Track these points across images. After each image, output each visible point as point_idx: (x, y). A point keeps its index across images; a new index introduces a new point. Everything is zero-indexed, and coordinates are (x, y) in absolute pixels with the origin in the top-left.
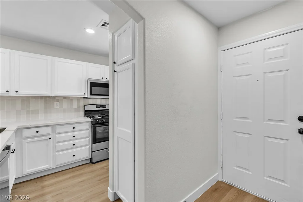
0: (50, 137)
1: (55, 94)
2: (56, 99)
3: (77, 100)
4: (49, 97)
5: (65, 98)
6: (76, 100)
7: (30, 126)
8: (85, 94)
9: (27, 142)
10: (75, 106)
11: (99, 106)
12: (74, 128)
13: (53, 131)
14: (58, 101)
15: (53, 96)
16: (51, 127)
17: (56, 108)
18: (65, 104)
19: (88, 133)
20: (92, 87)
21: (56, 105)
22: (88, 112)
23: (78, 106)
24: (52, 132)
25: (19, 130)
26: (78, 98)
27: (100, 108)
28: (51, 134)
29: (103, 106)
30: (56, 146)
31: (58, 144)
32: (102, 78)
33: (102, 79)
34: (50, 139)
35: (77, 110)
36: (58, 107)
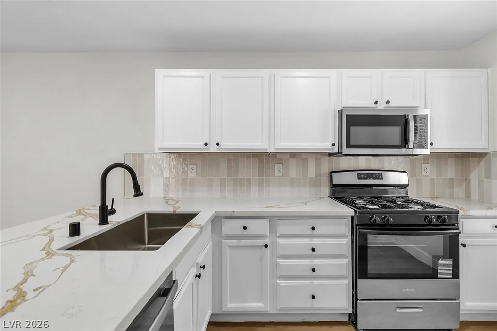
0: (267, 241)
1: (276, 147)
2: (278, 157)
3: (316, 160)
4: (267, 154)
5: (293, 155)
6: (314, 161)
7: (233, 215)
8: (334, 145)
9: (229, 246)
10: (311, 172)
11: (364, 174)
12: (313, 229)
13: (273, 229)
14: (280, 162)
15: (272, 151)
16: (268, 220)
17: (278, 176)
18: (293, 170)
19: (344, 244)
20: (351, 128)
21: (278, 170)
22: (339, 189)
23: (318, 174)
24: (270, 232)
25: (217, 220)
26: (319, 155)
27: (366, 179)
28: (268, 235)
29: (374, 176)
30: (277, 264)
31: (282, 262)
32: (376, 102)
33: (374, 105)
34: (266, 246)
35: (315, 183)
36: (280, 175)
